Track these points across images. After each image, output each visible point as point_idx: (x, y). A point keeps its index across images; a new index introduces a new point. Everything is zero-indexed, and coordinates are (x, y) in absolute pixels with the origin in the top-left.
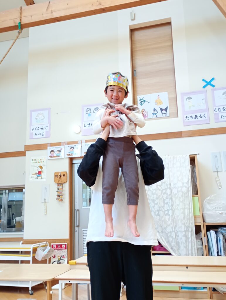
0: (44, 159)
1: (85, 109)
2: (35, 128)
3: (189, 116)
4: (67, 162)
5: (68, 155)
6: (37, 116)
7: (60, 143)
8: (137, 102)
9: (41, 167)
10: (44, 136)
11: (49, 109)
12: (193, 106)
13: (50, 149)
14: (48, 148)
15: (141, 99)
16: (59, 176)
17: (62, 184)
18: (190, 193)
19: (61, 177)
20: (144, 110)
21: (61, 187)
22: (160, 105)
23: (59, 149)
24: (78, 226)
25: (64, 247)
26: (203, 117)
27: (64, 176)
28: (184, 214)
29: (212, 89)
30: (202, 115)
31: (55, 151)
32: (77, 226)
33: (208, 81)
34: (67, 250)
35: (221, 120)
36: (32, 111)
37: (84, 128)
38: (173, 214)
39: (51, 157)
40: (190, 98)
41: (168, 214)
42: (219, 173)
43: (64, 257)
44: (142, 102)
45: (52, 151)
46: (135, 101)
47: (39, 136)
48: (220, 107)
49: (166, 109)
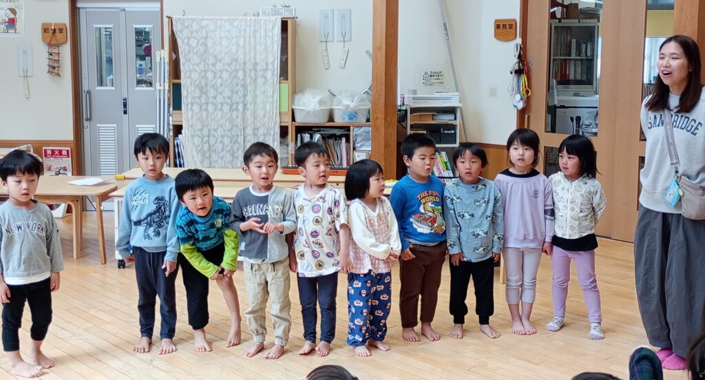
9: (13, 11)
16: (51, 32)
17: (58, 45)
18: (277, 77)
19: (55, 32)
21: (56, 51)
24: (89, 119)
25: (66, 153)
27: (61, 31)
28: (265, 110)
32: (87, 120)
34: (70, 159)
38: (245, 109)
42: (328, 43)
43: (66, 170)
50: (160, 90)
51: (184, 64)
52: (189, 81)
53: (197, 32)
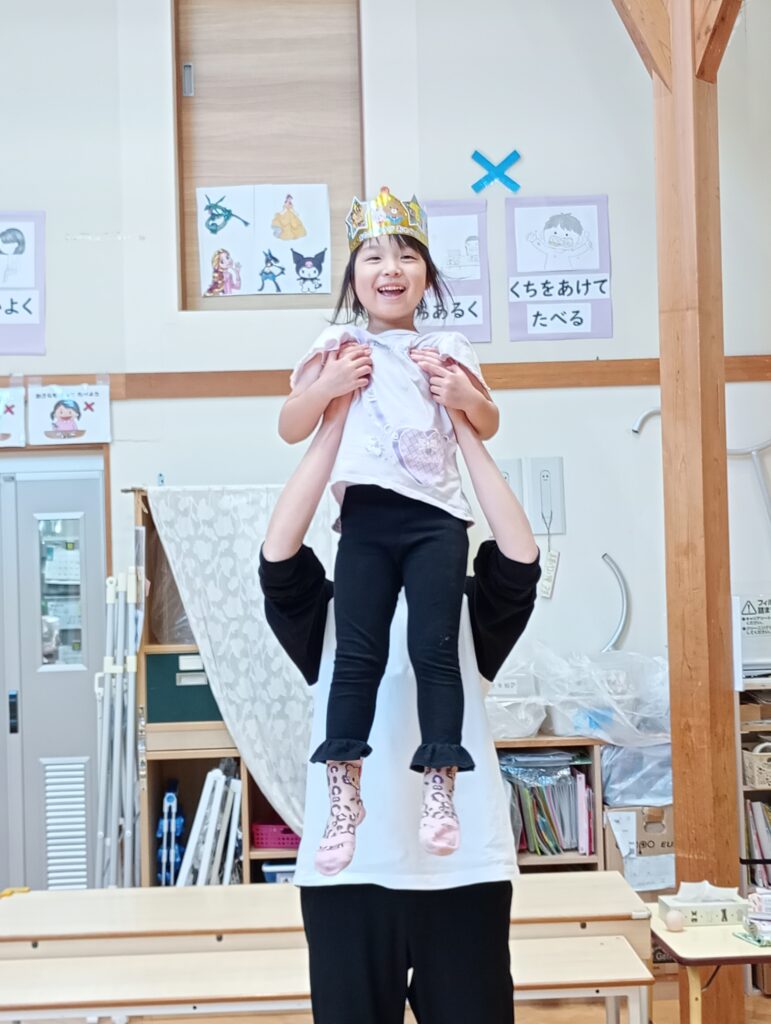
8: (195, 214)
15: (213, 202)
20: (223, 256)
22: (295, 238)
26: (466, 313)
29: (508, 201)
30: (464, 306)
33: (496, 162)
35: (531, 331)
44: (219, 215)
46: (187, 210)
48: (532, 279)
49: (318, 261)
50: (113, 676)
53: (210, 524)
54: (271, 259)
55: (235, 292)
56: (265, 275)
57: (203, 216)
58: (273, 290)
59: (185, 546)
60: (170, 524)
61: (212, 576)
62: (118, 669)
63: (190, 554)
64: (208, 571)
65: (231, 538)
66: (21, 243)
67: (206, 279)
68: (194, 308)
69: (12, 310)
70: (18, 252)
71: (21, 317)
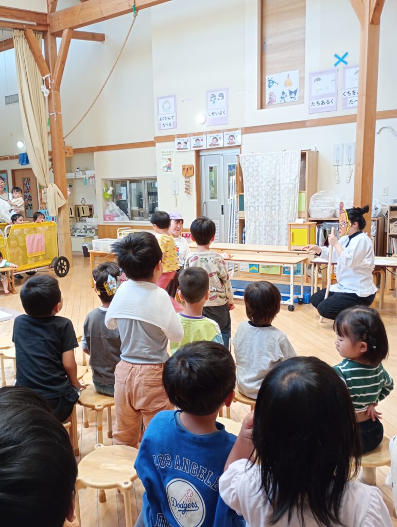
0: (173, 151)
1: (210, 95)
2: (162, 117)
3: (315, 102)
4: (193, 154)
5: (194, 147)
6: (163, 105)
7: (186, 134)
8: (265, 83)
9: (170, 160)
10: (171, 127)
11: (174, 96)
12: (321, 89)
13: (177, 140)
14: (176, 139)
15: (270, 79)
16: (186, 169)
17: (189, 177)
18: (297, 190)
19: (188, 170)
20: (272, 94)
21: (188, 180)
22: (290, 86)
23: (186, 141)
26: (330, 103)
27: (191, 169)
28: (289, 209)
29: (344, 68)
30: (330, 101)
31: (182, 143)
33: (341, 56)
35: (349, 106)
36: (158, 99)
37: (209, 117)
38: (279, 209)
39: (178, 149)
40: (319, 79)
41: (275, 209)
42: (339, 167)
44: (271, 83)
45: (179, 143)
46: (263, 82)
47: (167, 127)
48: (349, 90)
49: (295, 92)
50: (232, 200)
51: (245, 183)
52: (248, 193)
53: (253, 163)
54: (283, 93)
55: (274, 103)
56: (282, 98)
57: (267, 83)
58: (284, 102)
59: (247, 169)
60: (244, 164)
61: (253, 176)
62: (233, 198)
63: (248, 171)
64: (252, 175)
65: (257, 167)
66: (223, 96)
67: (267, 100)
68: (264, 108)
69: (221, 114)
70: (222, 99)
71: (223, 115)
